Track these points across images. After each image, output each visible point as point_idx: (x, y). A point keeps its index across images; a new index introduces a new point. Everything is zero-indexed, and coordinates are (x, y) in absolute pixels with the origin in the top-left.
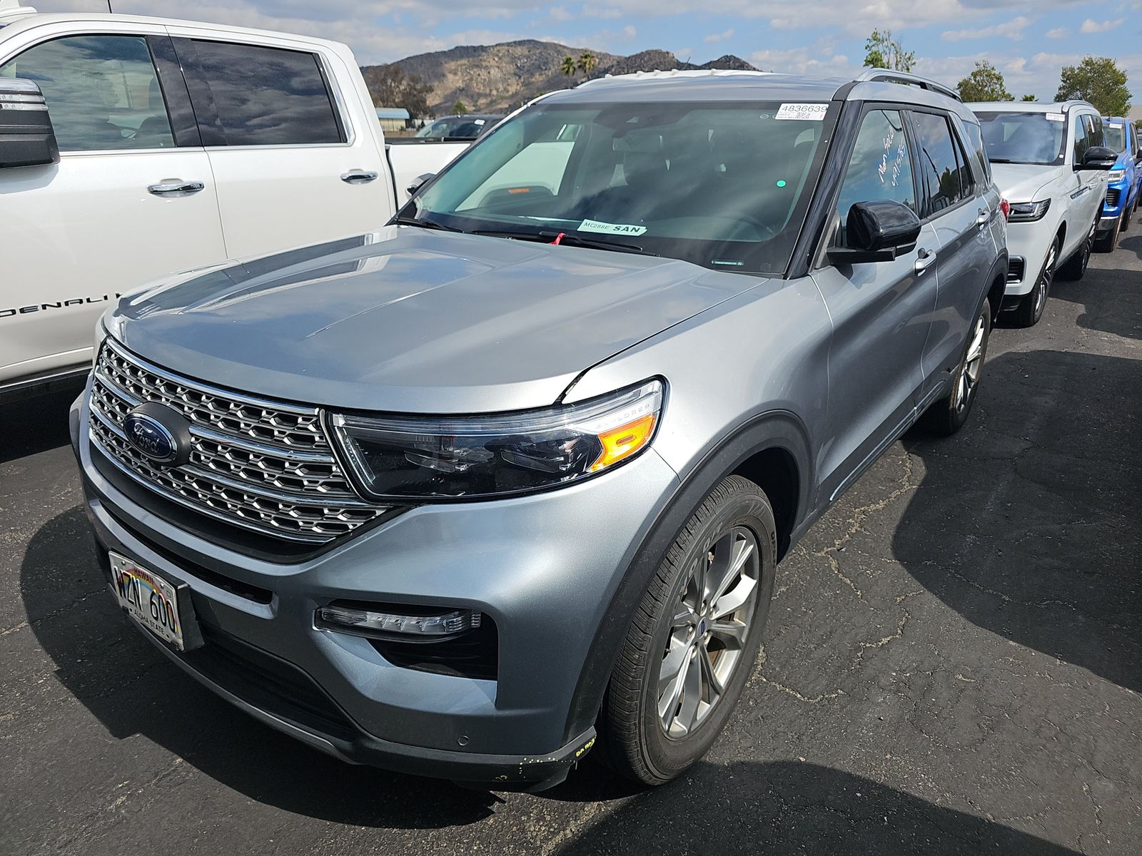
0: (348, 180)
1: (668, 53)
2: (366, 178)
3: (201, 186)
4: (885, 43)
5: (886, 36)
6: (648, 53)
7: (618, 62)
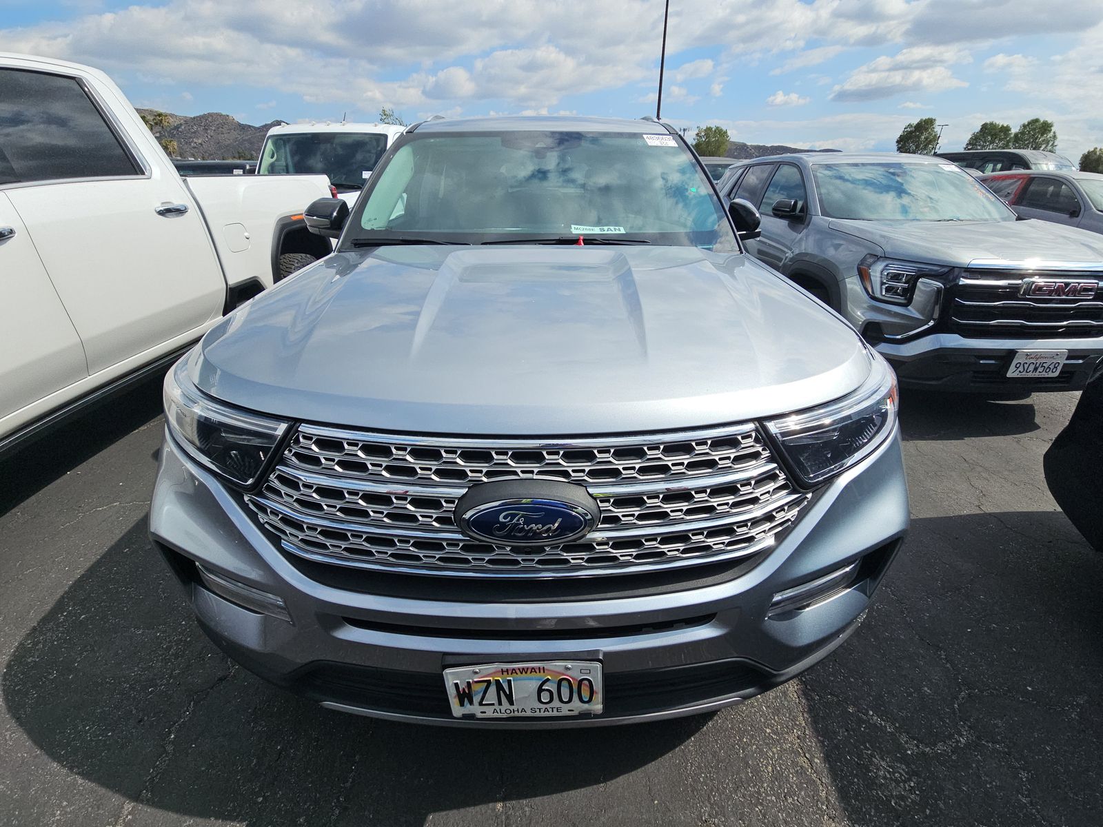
0: (162, 213)
1: (228, 116)
2: (179, 211)
3: (11, 232)
4: (392, 117)
5: (391, 113)
6: (210, 115)
7: (185, 121)
